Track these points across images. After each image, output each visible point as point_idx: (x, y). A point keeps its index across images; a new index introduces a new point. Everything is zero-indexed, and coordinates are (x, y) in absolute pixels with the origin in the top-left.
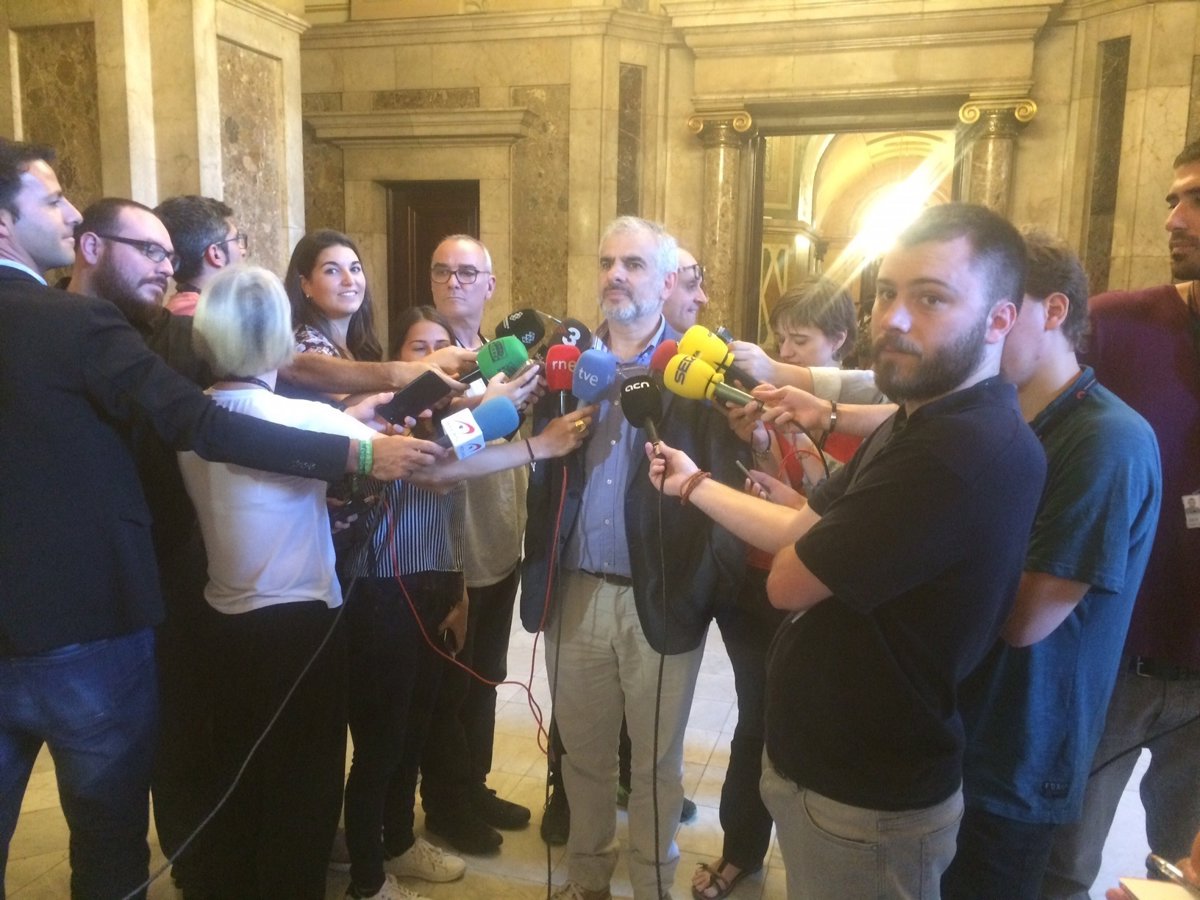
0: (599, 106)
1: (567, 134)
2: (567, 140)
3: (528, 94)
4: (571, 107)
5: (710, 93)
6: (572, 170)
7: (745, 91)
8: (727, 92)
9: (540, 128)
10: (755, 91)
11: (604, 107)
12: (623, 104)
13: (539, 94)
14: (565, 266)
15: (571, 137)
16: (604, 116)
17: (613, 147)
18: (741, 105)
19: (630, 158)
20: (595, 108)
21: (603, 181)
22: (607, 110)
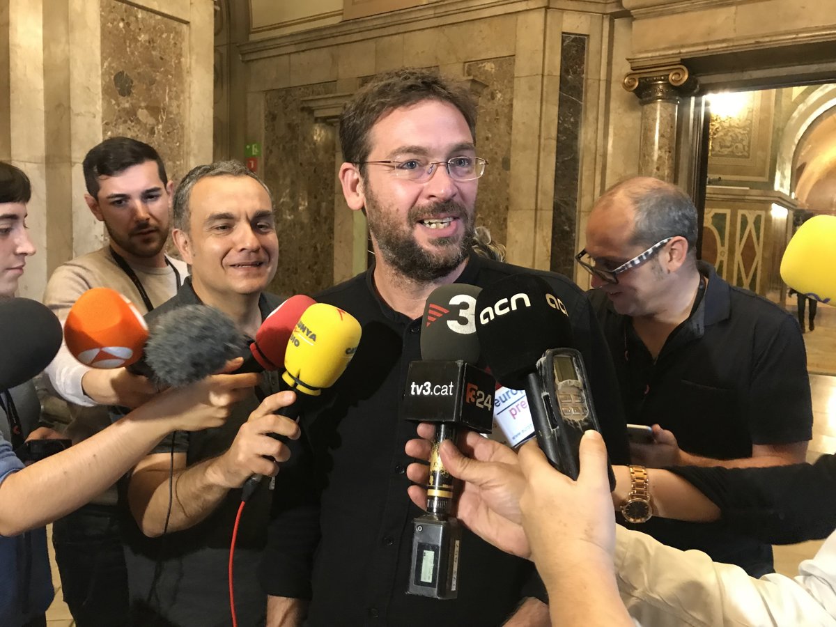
0: (541, 72)
1: (511, 100)
2: (511, 105)
3: (480, 68)
4: (516, 75)
5: (646, 52)
6: (514, 132)
7: (683, 46)
8: (664, 49)
9: (489, 97)
10: (694, 45)
11: (546, 73)
12: (565, 70)
13: (489, 67)
14: (505, 219)
15: (515, 102)
16: (545, 82)
17: (553, 111)
18: (679, 59)
19: (572, 120)
20: (537, 75)
21: (542, 140)
22: (548, 75)
